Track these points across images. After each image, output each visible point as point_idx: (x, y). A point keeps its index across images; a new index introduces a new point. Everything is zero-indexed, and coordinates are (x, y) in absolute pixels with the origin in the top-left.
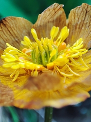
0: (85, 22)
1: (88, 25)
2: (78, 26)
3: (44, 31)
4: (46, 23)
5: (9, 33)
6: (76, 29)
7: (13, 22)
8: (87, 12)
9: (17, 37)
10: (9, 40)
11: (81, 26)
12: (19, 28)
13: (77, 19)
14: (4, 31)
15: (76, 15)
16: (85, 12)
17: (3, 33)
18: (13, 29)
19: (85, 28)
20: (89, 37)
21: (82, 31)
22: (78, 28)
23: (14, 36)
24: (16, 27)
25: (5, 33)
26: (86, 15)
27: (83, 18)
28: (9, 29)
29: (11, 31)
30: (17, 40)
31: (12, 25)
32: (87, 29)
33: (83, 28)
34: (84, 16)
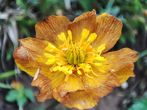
0: (110, 29)
1: (112, 32)
2: (104, 30)
3: (77, 27)
4: (80, 21)
5: (49, 27)
6: (102, 31)
7: (54, 19)
8: (113, 22)
9: (55, 29)
10: (48, 31)
11: (107, 30)
12: (58, 23)
13: (105, 24)
14: (46, 26)
15: (105, 21)
16: (112, 21)
17: (44, 28)
18: (53, 24)
19: (110, 33)
20: (111, 42)
21: (106, 35)
22: (104, 31)
23: (53, 29)
24: (56, 23)
25: (47, 28)
26: (112, 23)
27: (110, 25)
28: (50, 25)
29: (51, 26)
30: (55, 32)
31: (52, 22)
32: (110, 34)
33: (108, 33)
34: (111, 24)
